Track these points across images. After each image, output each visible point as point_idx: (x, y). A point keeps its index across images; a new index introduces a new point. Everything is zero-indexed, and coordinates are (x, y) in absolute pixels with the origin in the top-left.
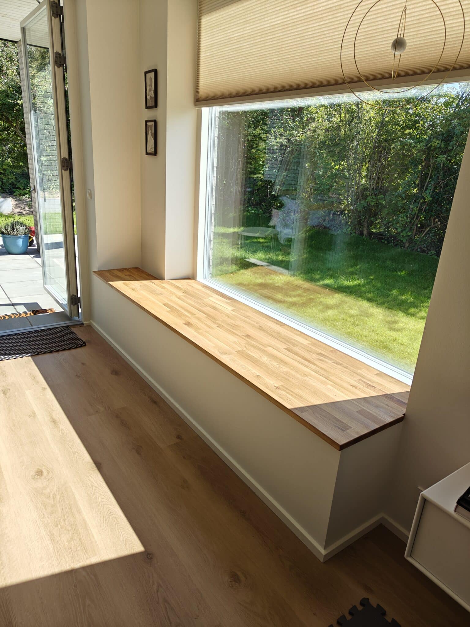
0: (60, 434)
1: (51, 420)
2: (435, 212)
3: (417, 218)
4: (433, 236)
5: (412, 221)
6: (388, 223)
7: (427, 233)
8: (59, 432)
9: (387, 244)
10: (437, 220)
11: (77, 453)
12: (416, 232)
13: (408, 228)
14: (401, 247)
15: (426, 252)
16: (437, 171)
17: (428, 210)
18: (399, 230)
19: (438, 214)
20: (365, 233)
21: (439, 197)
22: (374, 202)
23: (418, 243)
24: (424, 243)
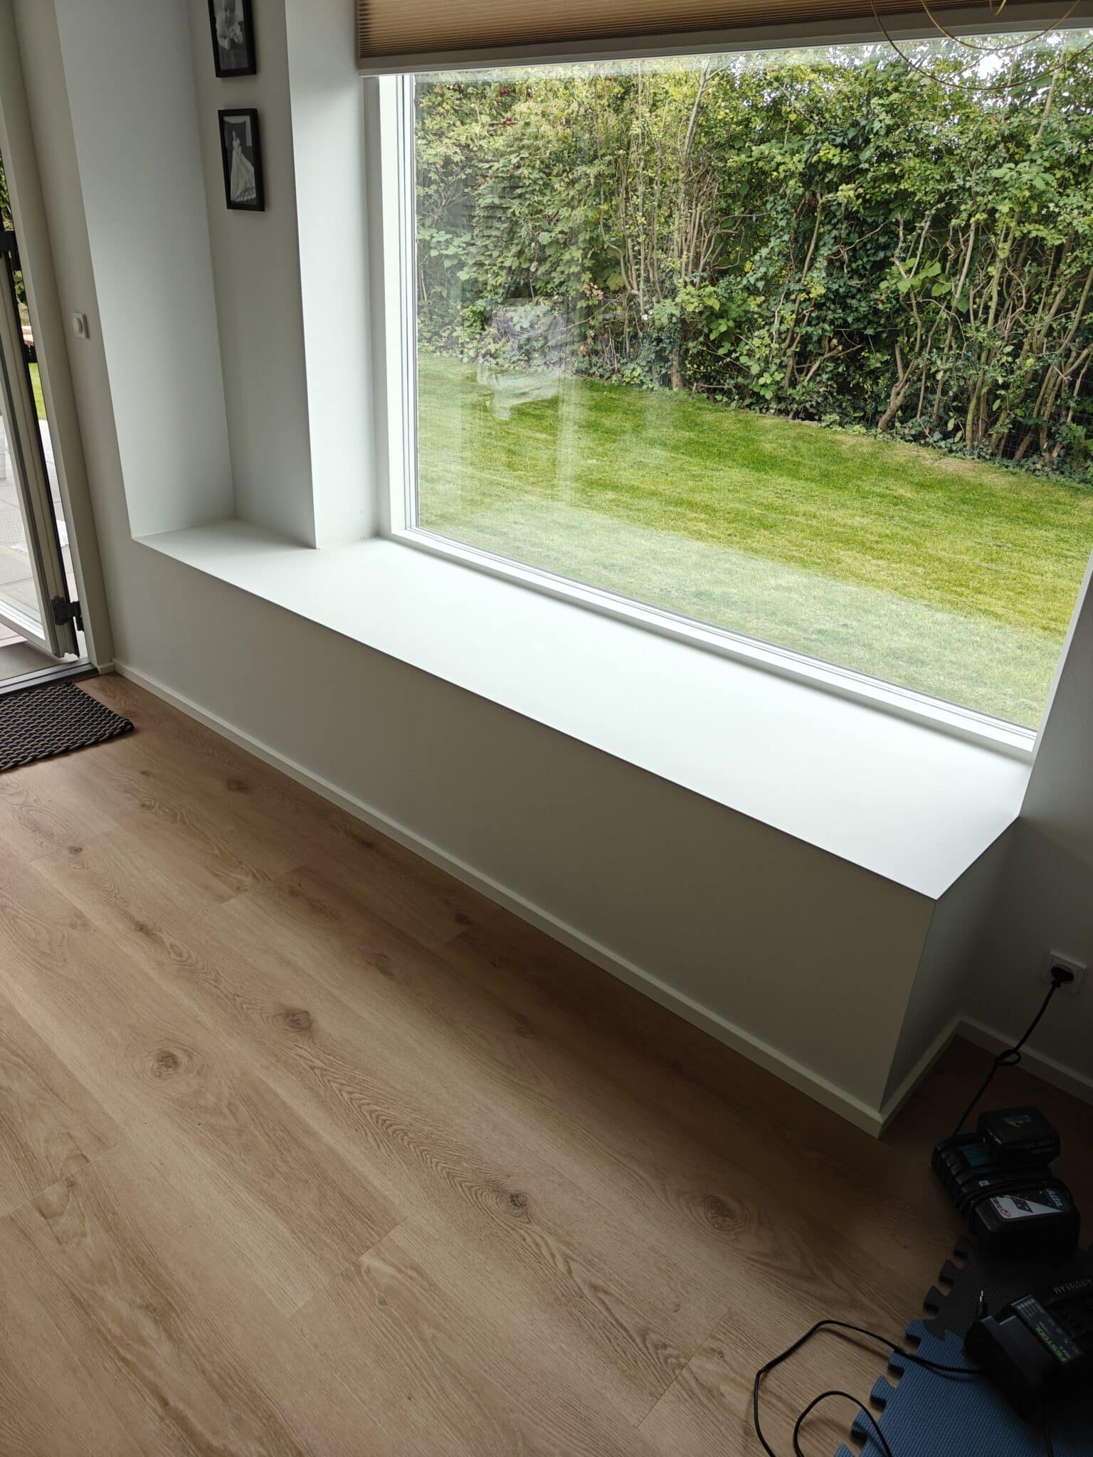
0: (173, 955)
1: (133, 927)
2: (832, 323)
3: (793, 340)
4: (828, 379)
5: (784, 346)
6: (729, 354)
7: (817, 374)
8: (170, 954)
9: (728, 404)
10: (835, 341)
11: (238, 996)
12: (792, 372)
13: (775, 364)
14: (761, 409)
15: (817, 417)
16: (833, 222)
17: (818, 318)
18: (755, 369)
19: (839, 326)
20: (675, 380)
21: (840, 286)
22: (692, 303)
23: (797, 399)
24: (811, 397)
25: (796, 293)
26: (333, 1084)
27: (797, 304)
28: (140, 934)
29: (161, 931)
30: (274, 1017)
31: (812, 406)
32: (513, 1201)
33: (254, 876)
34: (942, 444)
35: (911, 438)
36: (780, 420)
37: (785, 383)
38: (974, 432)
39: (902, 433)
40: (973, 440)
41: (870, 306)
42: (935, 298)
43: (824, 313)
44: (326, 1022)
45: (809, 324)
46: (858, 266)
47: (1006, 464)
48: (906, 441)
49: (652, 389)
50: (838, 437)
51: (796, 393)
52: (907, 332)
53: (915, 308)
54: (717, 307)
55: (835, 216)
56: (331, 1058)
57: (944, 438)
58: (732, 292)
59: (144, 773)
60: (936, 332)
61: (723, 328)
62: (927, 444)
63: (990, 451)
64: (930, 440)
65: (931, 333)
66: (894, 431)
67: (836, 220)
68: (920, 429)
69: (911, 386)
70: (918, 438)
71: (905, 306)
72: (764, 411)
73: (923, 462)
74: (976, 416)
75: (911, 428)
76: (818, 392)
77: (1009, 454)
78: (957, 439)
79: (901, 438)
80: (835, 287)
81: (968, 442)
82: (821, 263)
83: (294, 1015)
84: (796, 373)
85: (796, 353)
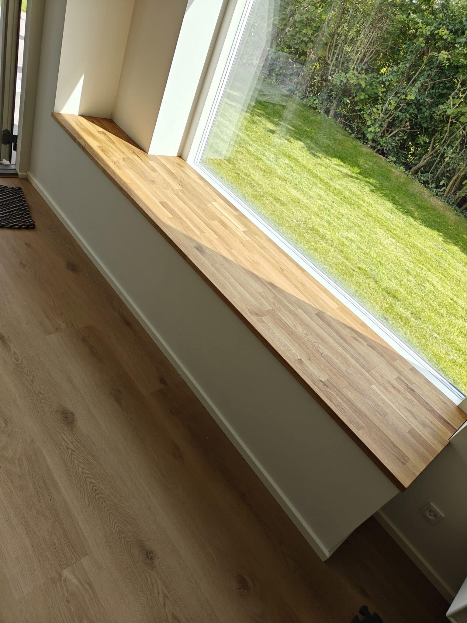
0: (13, 359)
2: (410, 115)
3: (391, 115)
4: (398, 140)
5: (386, 117)
6: (360, 110)
7: (393, 136)
8: (12, 357)
9: (350, 134)
10: (408, 124)
11: (41, 394)
12: (384, 130)
13: (379, 124)
14: (364, 142)
15: (386, 155)
16: (431, 66)
17: (406, 109)
18: (369, 123)
19: (413, 117)
20: (332, 113)
21: (421, 99)
22: (353, 79)
23: (381, 144)
24: (388, 145)
25: (401, 94)
26: (76, 461)
27: (399, 99)
29: (11, 342)
30: (56, 412)
31: (386, 149)
32: (147, 555)
33: (67, 324)
34: (435, 190)
35: (423, 182)
36: (370, 151)
37: (379, 134)
38: (450, 190)
39: (420, 178)
40: (448, 193)
41: (430, 114)
42: (460, 122)
43: (409, 108)
44: (82, 423)
45: (400, 111)
46: (433, 92)
47: (457, 209)
48: (420, 182)
49: (320, 113)
50: (393, 169)
51: (382, 141)
52: (441, 132)
53: (449, 123)
54: (364, 86)
55: (433, 64)
56: (78, 444)
57: (436, 187)
58: (373, 82)
59: (26, 244)
60: (454, 138)
61: (362, 97)
62: (428, 187)
63: (453, 201)
64: (430, 186)
65: (452, 137)
66: (417, 175)
67: (432, 66)
68: (428, 179)
69: (432, 158)
70: (426, 183)
71: (445, 120)
72: (365, 143)
73: (424, 195)
74: (454, 184)
75: (424, 177)
76: (392, 144)
77: (460, 205)
78: (441, 190)
79: (418, 180)
80: (419, 98)
81: (446, 193)
82: (418, 84)
83: (66, 414)
84: (385, 131)
85: (389, 122)
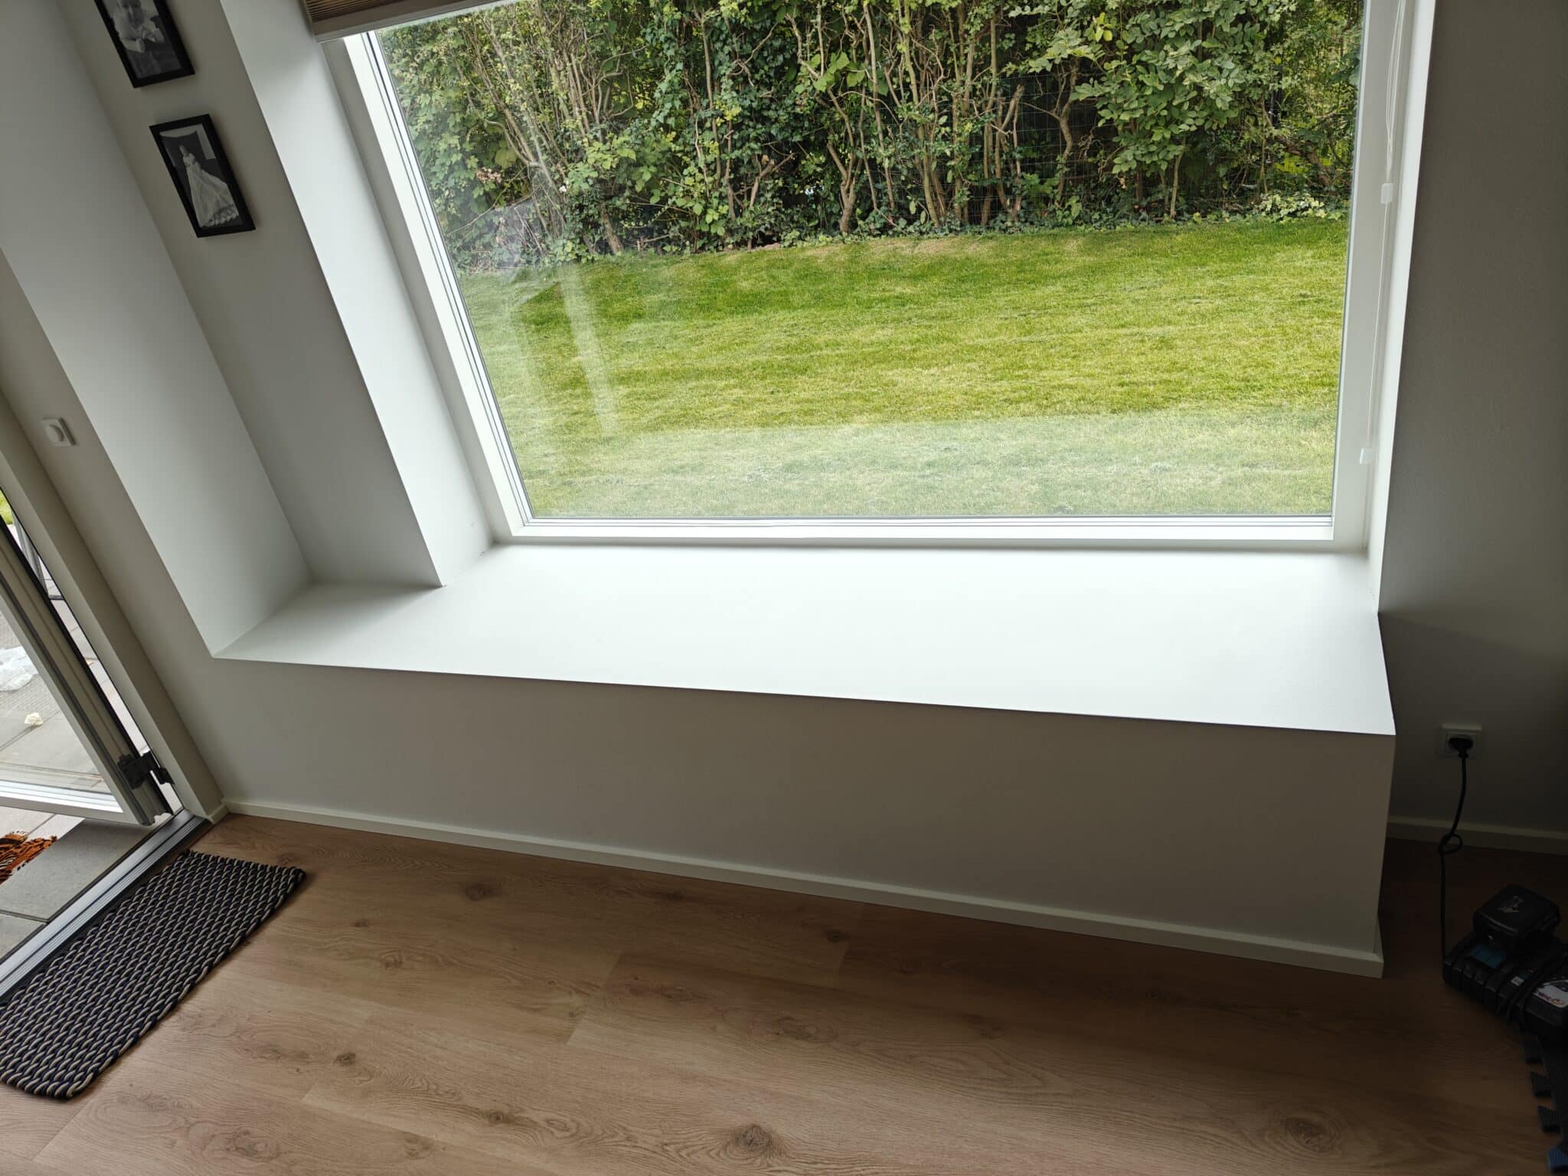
0: (558, 1134)
1: (486, 1122)
2: (756, 140)
3: (723, 168)
4: (773, 197)
5: (717, 176)
6: (664, 200)
7: (759, 196)
8: (552, 1132)
9: (680, 253)
10: (765, 157)
11: (666, 1144)
12: (734, 200)
13: (715, 197)
14: (716, 247)
15: (775, 239)
16: (721, 38)
17: (741, 138)
18: (698, 209)
19: (764, 142)
20: (614, 243)
21: (752, 101)
22: (605, 160)
23: (750, 226)
24: (763, 220)
25: (709, 120)
27: (715, 131)
28: (501, 1125)
29: (522, 1110)
30: (725, 1148)
31: (766, 229)
33: (578, 991)
34: (911, 229)
35: (878, 232)
36: (741, 254)
37: (732, 214)
38: (936, 208)
39: (867, 229)
40: (938, 216)
41: (789, 113)
42: (852, 89)
43: (745, 133)
44: (782, 1127)
45: (734, 147)
46: (762, 76)
47: (977, 230)
48: (874, 236)
49: (593, 260)
50: (809, 253)
51: (746, 220)
52: (834, 129)
53: (836, 104)
54: (633, 156)
55: (722, 32)
56: (820, 1166)
57: (910, 222)
58: (643, 137)
59: (357, 925)
60: (865, 121)
61: (647, 177)
62: (896, 234)
63: (959, 223)
64: (898, 229)
65: (860, 124)
66: (858, 229)
67: (724, 36)
68: (883, 221)
69: (858, 181)
70: (885, 229)
71: (824, 104)
72: (721, 248)
73: (903, 253)
74: (934, 194)
75: (874, 222)
76: (768, 213)
77: (975, 220)
78: (923, 220)
79: (869, 235)
80: (747, 103)
81: (934, 220)
82: (727, 83)
83: (744, 1136)
84: (738, 201)
85: (731, 181)
